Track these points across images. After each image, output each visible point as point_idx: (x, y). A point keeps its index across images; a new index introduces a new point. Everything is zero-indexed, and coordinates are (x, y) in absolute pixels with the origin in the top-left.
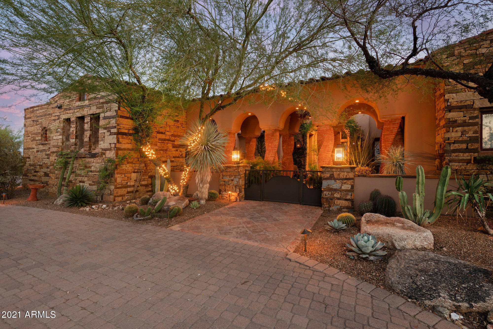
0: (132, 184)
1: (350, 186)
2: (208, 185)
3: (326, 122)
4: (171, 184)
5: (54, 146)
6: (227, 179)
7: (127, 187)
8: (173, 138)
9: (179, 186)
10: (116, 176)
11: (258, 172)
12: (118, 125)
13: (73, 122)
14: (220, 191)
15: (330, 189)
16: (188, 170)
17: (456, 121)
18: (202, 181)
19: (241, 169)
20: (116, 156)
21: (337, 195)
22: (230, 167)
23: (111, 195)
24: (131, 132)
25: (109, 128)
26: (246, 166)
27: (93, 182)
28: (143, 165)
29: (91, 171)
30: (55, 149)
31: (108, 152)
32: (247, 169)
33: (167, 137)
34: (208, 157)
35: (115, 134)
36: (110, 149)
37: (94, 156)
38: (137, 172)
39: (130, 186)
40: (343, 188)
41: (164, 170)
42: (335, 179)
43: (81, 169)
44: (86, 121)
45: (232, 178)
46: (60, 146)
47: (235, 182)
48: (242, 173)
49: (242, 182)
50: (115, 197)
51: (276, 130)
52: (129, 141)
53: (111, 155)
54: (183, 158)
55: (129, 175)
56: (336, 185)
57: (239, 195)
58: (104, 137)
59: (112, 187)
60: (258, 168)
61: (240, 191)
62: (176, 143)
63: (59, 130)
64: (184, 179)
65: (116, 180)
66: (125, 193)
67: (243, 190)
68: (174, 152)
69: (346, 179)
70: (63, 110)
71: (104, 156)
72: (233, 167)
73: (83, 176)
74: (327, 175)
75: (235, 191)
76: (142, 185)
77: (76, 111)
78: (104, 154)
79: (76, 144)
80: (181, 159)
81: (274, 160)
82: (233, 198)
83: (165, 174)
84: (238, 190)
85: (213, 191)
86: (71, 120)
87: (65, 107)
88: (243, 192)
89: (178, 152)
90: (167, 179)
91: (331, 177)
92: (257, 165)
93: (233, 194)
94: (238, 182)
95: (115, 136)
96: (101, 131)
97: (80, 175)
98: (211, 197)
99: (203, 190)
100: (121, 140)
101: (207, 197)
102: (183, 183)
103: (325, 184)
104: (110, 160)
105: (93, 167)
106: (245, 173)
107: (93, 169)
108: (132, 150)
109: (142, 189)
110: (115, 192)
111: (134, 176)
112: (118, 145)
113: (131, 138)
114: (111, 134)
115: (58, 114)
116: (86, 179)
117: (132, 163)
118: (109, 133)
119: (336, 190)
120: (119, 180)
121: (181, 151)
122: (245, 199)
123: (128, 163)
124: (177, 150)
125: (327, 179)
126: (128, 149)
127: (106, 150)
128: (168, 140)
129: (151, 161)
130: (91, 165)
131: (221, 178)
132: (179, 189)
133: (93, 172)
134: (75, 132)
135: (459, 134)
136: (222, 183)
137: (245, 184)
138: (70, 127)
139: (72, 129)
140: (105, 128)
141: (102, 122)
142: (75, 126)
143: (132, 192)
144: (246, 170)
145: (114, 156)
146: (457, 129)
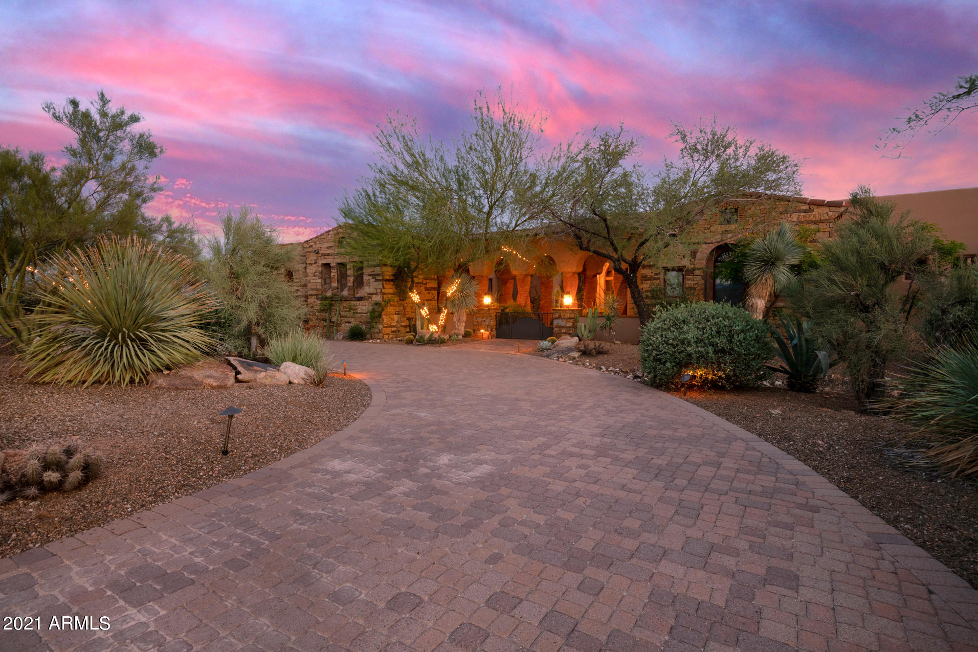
0: (395, 324)
1: (572, 324)
2: (464, 324)
3: (569, 270)
4: (432, 324)
5: (312, 289)
6: (480, 320)
7: (391, 326)
8: (425, 281)
9: (438, 327)
10: (384, 317)
11: (507, 314)
12: (383, 272)
13: (333, 267)
14: (474, 331)
15: (558, 327)
16: (446, 312)
17: (647, 276)
18: (459, 320)
19: (491, 311)
20: (383, 300)
21: (563, 331)
22: (482, 310)
23: (379, 333)
24: (392, 278)
25: (374, 275)
26: (496, 309)
27: (360, 322)
28: (402, 308)
29: (357, 313)
30: (314, 292)
31: (374, 296)
32: (497, 311)
33: (420, 281)
34: (464, 301)
35: (380, 280)
36: (376, 294)
37: (360, 299)
38: (398, 314)
39: (393, 326)
40: (568, 325)
41: (426, 312)
42: (562, 319)
43: (346, 311)
44: (348, 267)
45: (485, 319)
46: (320, 289)
47: (487, 323)
48: (493, 315)
49: (493, 323)
50: (384, 334)
51: (526, 275)
52: (390, 286)
53: (377, 298)
54: (434, 300)
55: (392, 316)
56: (562, 323)
57: (490, 333)
58: (369, 283)
59: (381, 327)
60: (507, 310)
61: (492, 330)
62: (428, 286)
63: (317, 274)
64: (442, 320)
65: (383, 320)
66: (390, 332)
67: (494, 330)
68: (427, 295)
69: (569, 318)
70: (320, 255)
71: (370, 300)
72: (485, 309)
73: (349, 317)
74: (557, 316)
75: (487, 331)
76: (402, 326)
77: (336, 257)
78: (371, 298)
79: (338, 289)
80: (433, 302)
81: (525, 303)
82: (485, 336)
83: (426, 316)
84: (489, 329)
85: (468, 330)
86: (331, 265)
87: (321, 252)
88: (495, 332)
89: (431, 295)
90: (428, 319)
91: (559, 318)
92: (507, 308)
93: (486, 333)
94: (489, 322)
95: (381, 282)
96: (365, 277)
97: (345, 317)
98: (467, 335)
99: (460, 327)
100: (385, 285)
101: (463, 333)
102: (441, 323)
103: (555, 322)
104: (376, 304)
105: (359, 309)
106: (496, 315)
107: (359, 311)
108: (393, 294)
109: (402, 329)
110: (383, 330)
111: (396, 317)
112: (383, 291)
113: (392, 283)
114: (376, 280)
115: (315, 258)
116: (352, 320)
117: (393, 306)
118: (374, 280)
119: (562, 327)
120: (385, 320)
121: (433, 294)
122: (497, 338)
123: (391, 306)
124: (429, 293)
125: (557, 319)
126: (391, 294)
127: (372, 294)
128: (421, 283)
129: (417, 304)
130: (356, 307)
131: (474, 319)
132: (438, 328)
133: (360, 313)
134: (336, 277)
135: (648, 286)
136: (475, 323)
137: (496, 325)
138: (331, 272)
139: (332, 274)
140: (369, 275)
141: (366, 271)
142: (336, 271)
143: (395, 332)
144: (497, 313)
145: (381, 299)
146: (648, 282)
